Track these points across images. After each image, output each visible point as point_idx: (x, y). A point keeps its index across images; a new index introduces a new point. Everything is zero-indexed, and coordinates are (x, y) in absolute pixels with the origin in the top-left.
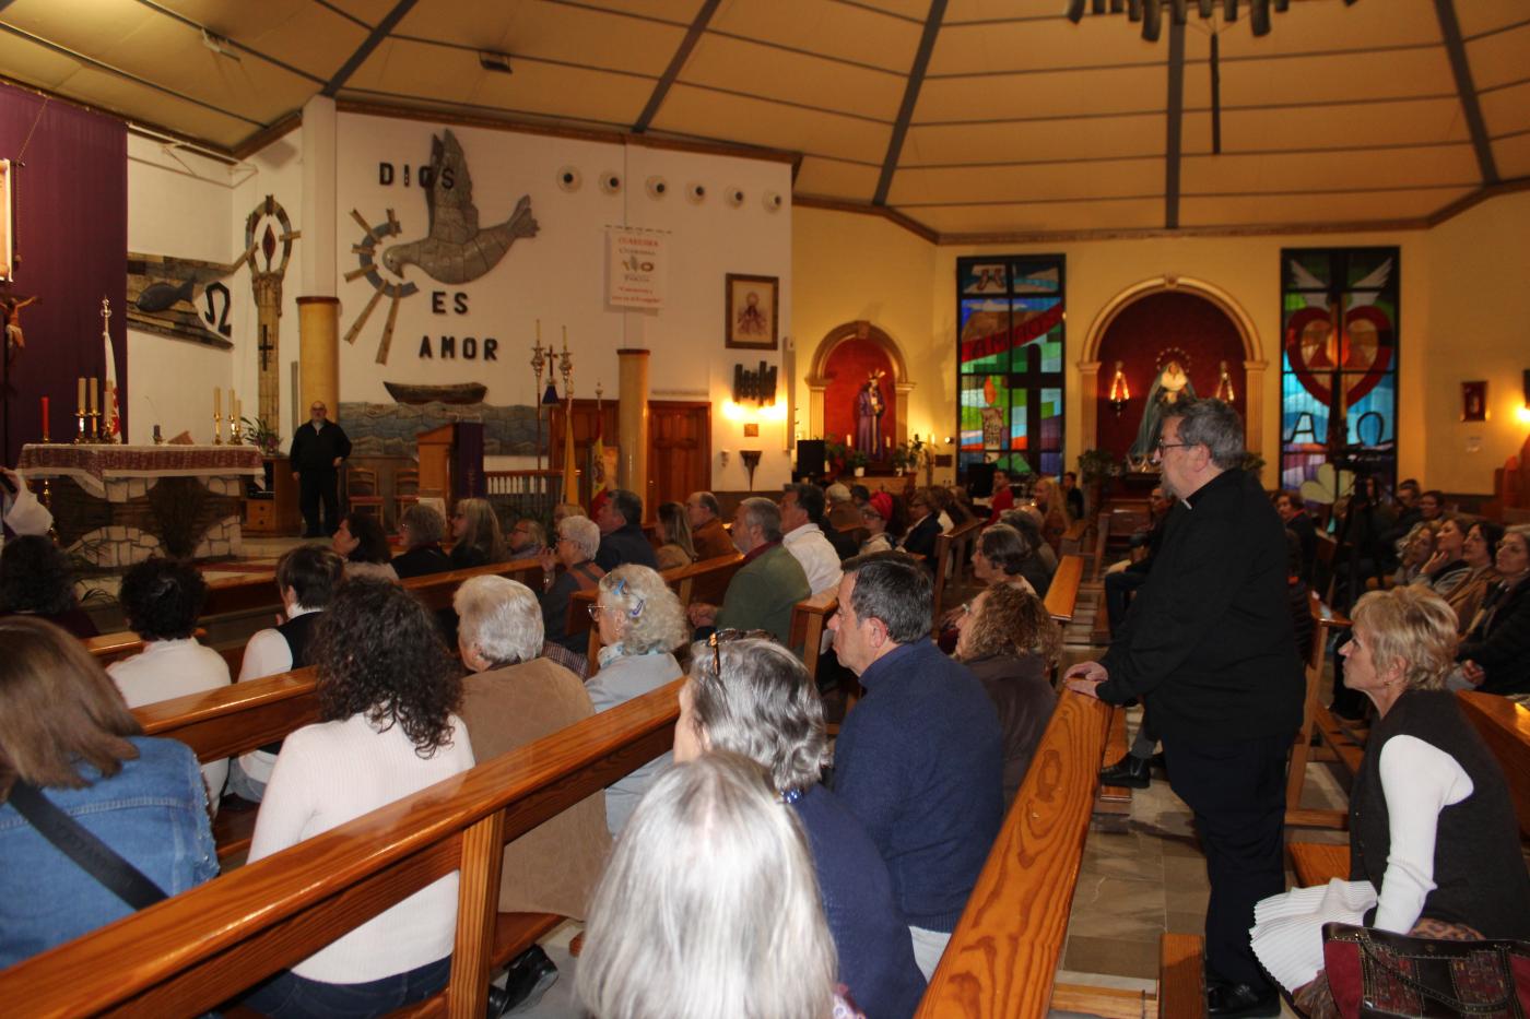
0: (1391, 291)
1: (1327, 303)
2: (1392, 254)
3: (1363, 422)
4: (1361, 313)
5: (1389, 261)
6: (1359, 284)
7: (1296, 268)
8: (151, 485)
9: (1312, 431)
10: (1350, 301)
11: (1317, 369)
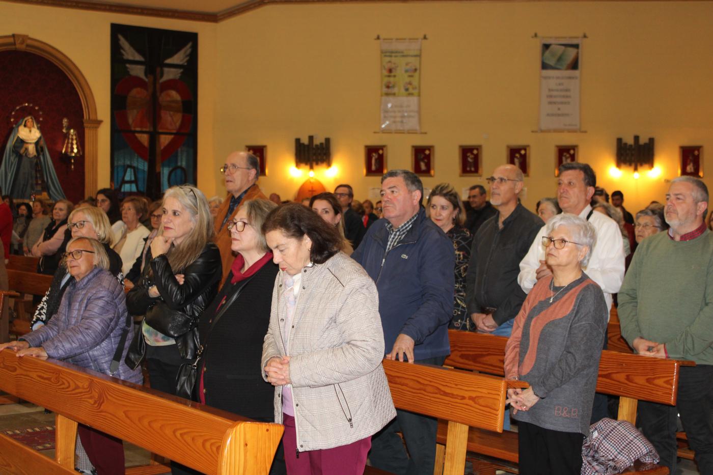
0: (191, 70)
1: (146, 74)
2: (192, 38)
3: (173, 174)
4: (170, 84)
5: (190, 45)
6: (168, 61)
7: (123, 41)
9: (136, 182)
10: (162, 75)
11: (138, 129)
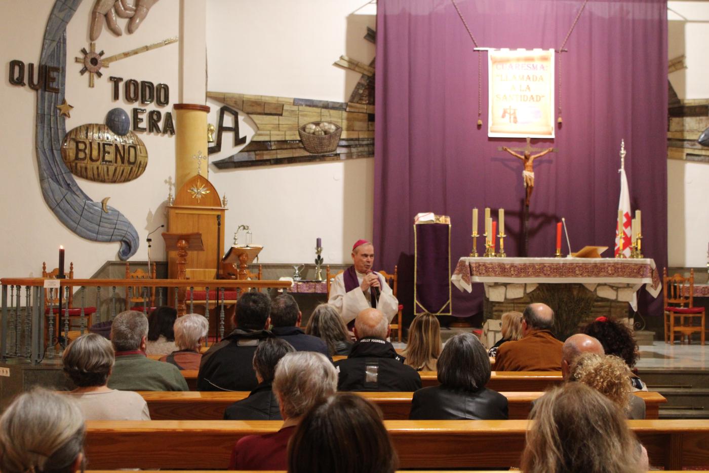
8: (529, 290)
